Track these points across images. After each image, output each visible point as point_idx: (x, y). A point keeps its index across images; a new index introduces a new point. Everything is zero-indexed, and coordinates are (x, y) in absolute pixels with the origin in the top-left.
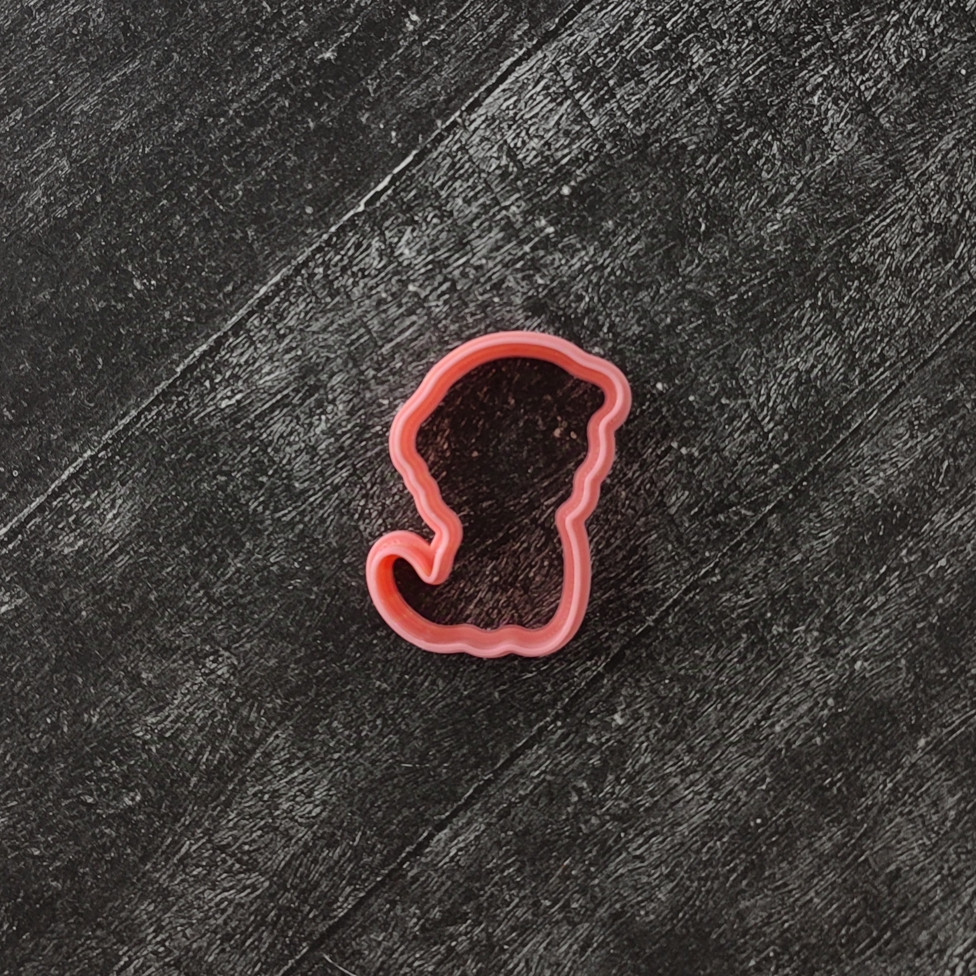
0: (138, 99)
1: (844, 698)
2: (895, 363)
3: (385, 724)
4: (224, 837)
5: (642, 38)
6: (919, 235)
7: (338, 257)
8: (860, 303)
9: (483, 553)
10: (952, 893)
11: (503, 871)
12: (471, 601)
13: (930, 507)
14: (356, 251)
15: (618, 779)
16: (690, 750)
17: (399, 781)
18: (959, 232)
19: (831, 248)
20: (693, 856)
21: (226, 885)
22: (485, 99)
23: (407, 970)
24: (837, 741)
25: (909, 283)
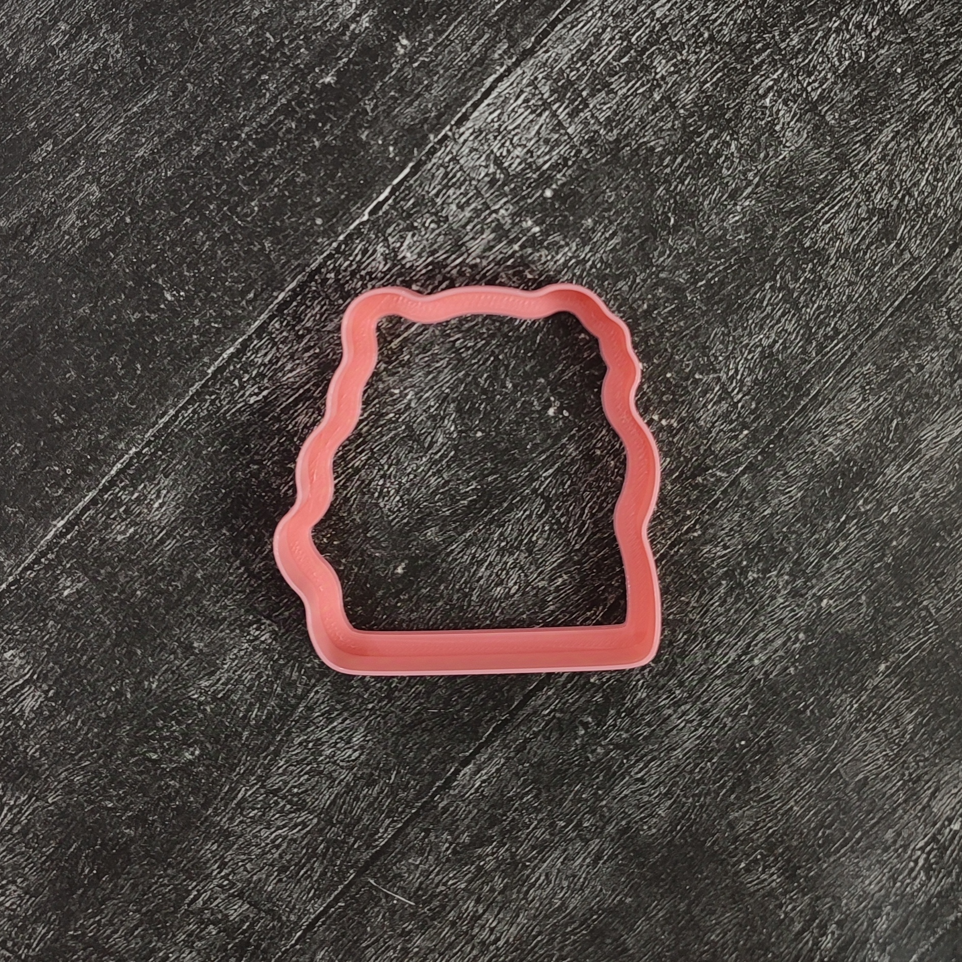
0: (157, 127)
1: (813, 634)
2: (847, 335)
4: (275, 781)
5: (610, 52)
6: (864, 219)
7: (347, 263)
8: (814, 283)
9: (491, 521)
10: (913, 796)
11: (522, 798)
12: (482, 565)
13: (882, 462)
14: (363, 256)
15: (618, 713)
16: (681, 684)
17: (427, 725)
18: (900, 215)
19: (786, 235)
20: (688, 776)
21: (279, 823)
22: (472, 113)
23: (443, 888)
24: (808, 669)
25: (857, 263)
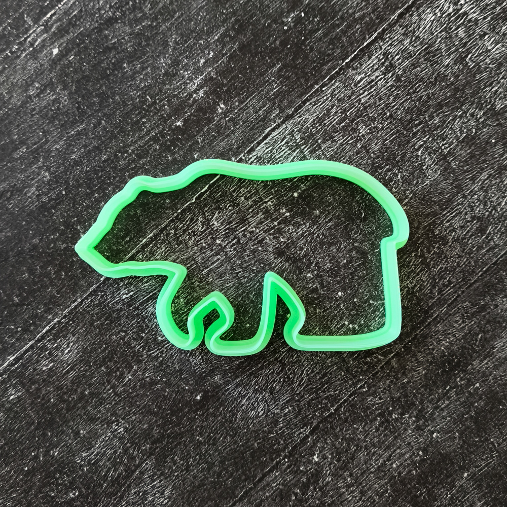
0: (84, 143)
1: (427, 452)
2: (456, 285)
3: (200, 458)
5: (335, 120)
6: (469, 222)
7: (182, 225)
8: (439, 255)
9: (251, 374)
12: (244, 398)
13: (471, 357)
14: (190, 222)
15: (315, 489)
16: (351, 475)
17: (207, 487)
18: (489, 220)
19: (425, 227)
22: (257, 147)
24: (423, 473)
25: (463, 245)
